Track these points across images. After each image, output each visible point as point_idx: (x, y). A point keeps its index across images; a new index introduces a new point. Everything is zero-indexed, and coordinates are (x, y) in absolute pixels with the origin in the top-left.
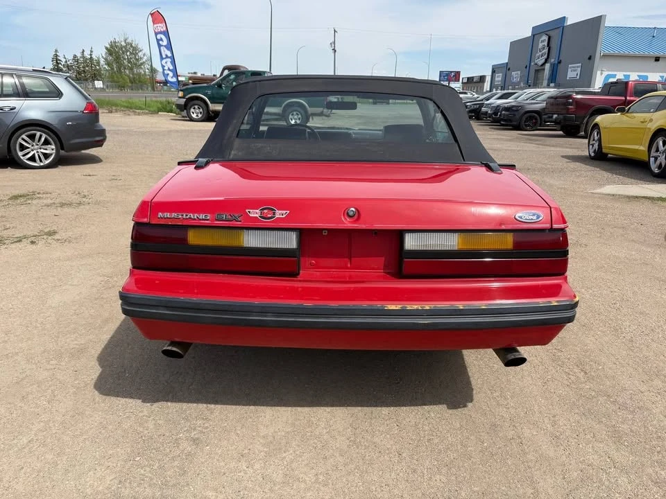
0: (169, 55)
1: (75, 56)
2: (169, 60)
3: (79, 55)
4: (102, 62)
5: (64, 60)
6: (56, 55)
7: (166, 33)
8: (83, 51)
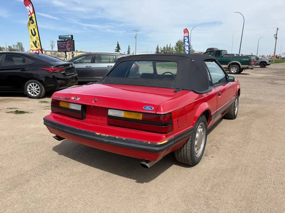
0: (188, 45)
1: (164, 47)
2: (188, 47)
3: (166, 47)
4: (174, 48)
5: (160, 49)
6: (158, 47)
7: (188, 37)
8: (167, 45)
